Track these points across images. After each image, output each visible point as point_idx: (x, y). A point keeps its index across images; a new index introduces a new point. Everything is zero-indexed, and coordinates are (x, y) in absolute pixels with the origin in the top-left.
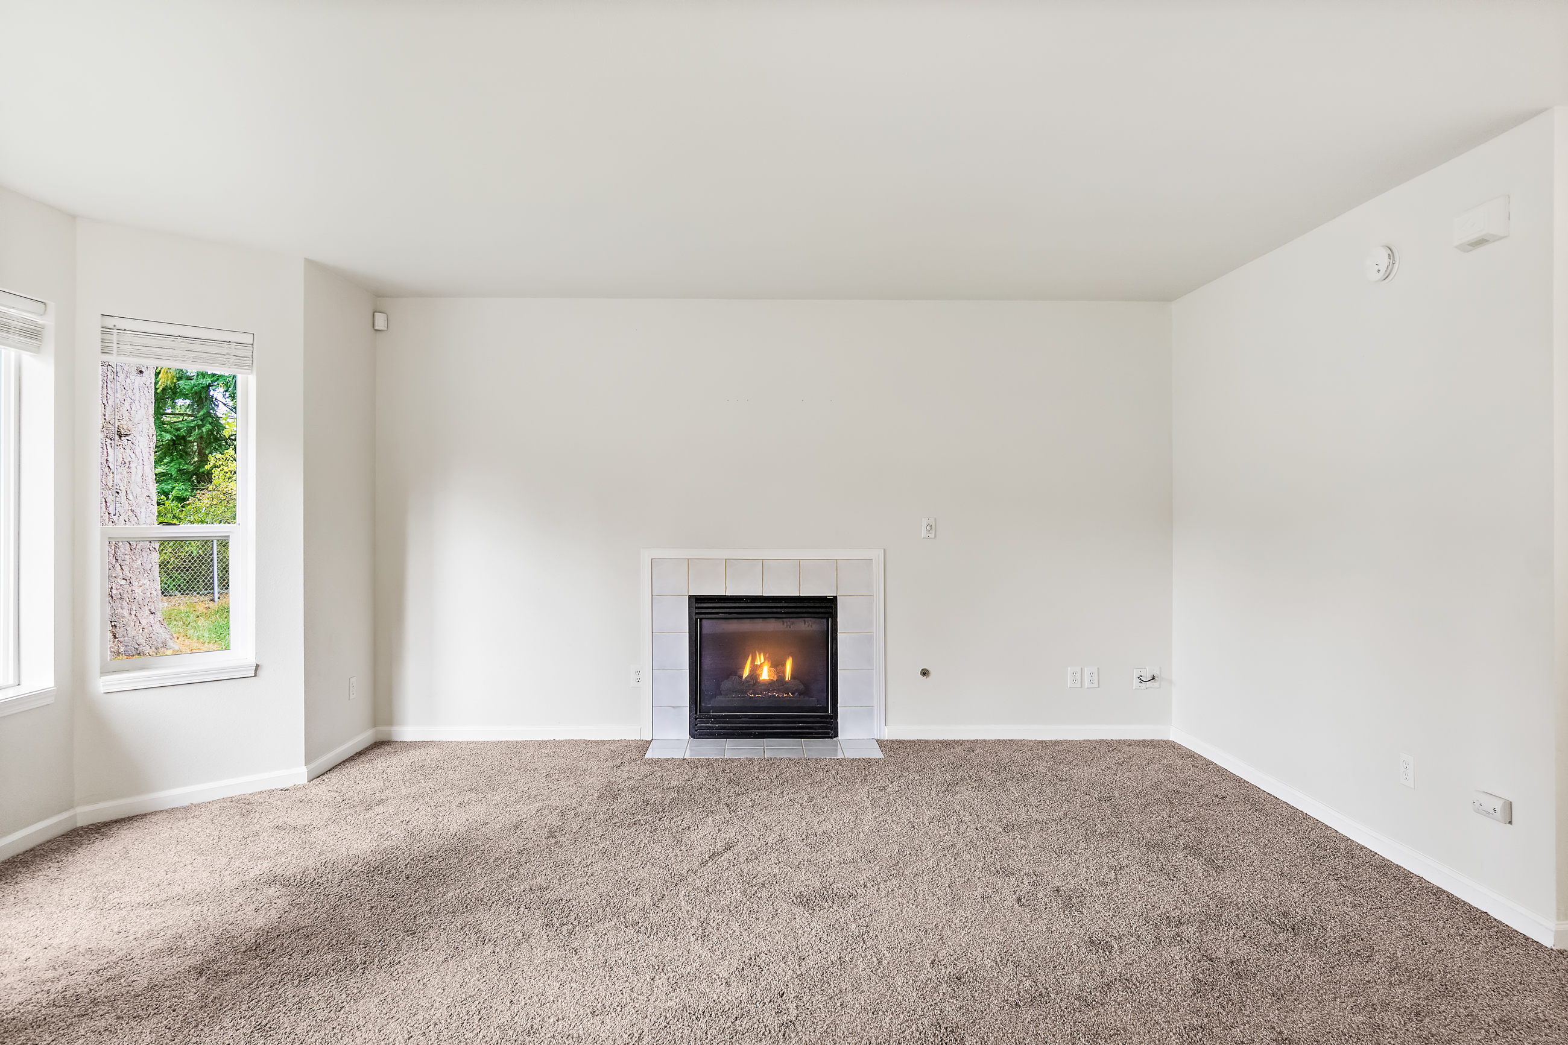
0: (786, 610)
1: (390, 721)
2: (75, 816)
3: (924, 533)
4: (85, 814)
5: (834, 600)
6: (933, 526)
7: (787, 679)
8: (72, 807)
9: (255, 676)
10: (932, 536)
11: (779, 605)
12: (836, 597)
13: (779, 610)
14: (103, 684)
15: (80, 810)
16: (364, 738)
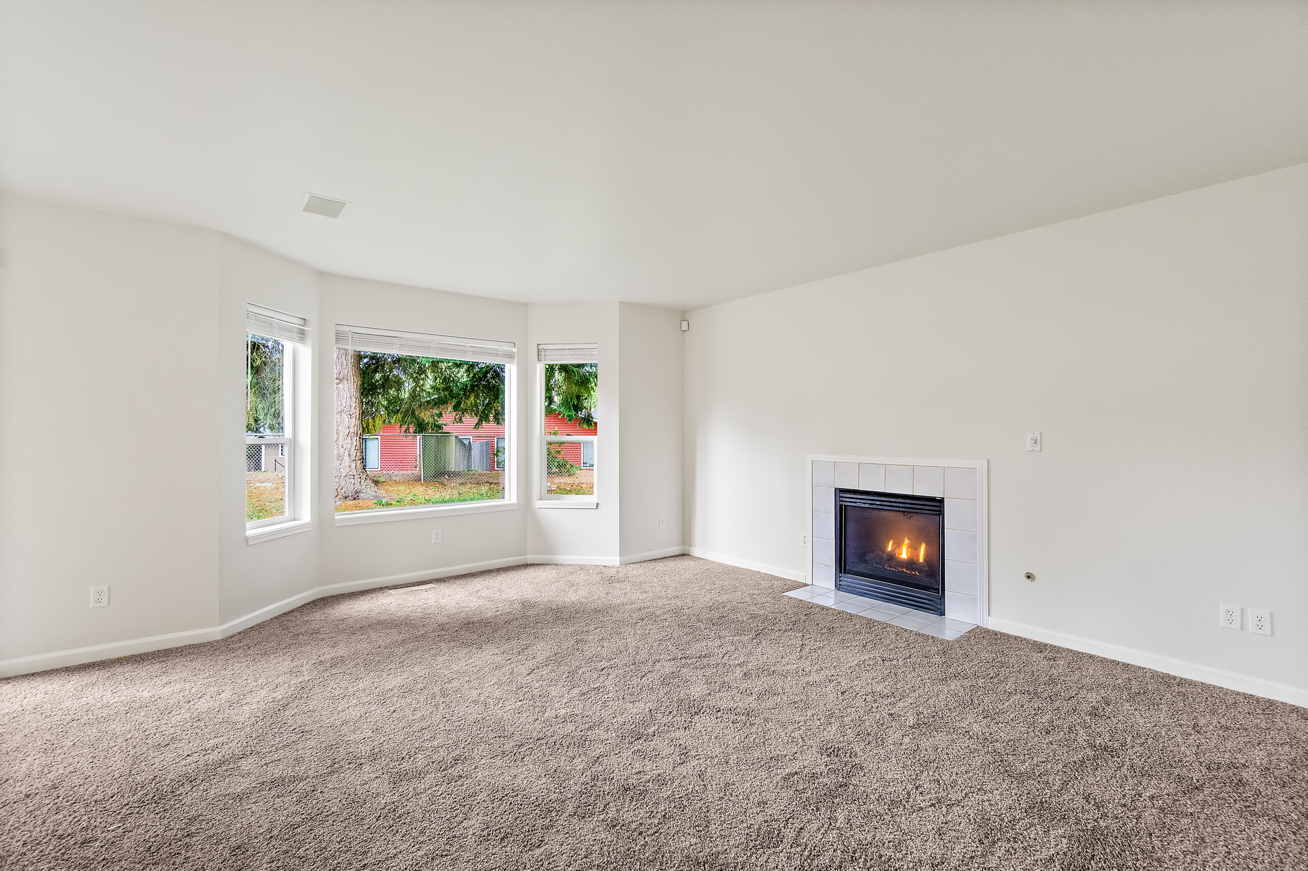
0: (903, 505)
1: (690, 545)
2: (526, 558)
3: (1029, 446)
4: (530, 558)
5: (942, 501)
6: (1039, 440)
7: (920, 561)
8: (526, 555)
9: (597, 508)
10: (1038, 449)
11: (898, 500)
12: (944, 498)
13: (898, 505)
14: (538, 504)
15: (529, 556)
16: (676, 550)
